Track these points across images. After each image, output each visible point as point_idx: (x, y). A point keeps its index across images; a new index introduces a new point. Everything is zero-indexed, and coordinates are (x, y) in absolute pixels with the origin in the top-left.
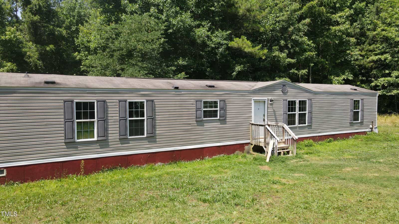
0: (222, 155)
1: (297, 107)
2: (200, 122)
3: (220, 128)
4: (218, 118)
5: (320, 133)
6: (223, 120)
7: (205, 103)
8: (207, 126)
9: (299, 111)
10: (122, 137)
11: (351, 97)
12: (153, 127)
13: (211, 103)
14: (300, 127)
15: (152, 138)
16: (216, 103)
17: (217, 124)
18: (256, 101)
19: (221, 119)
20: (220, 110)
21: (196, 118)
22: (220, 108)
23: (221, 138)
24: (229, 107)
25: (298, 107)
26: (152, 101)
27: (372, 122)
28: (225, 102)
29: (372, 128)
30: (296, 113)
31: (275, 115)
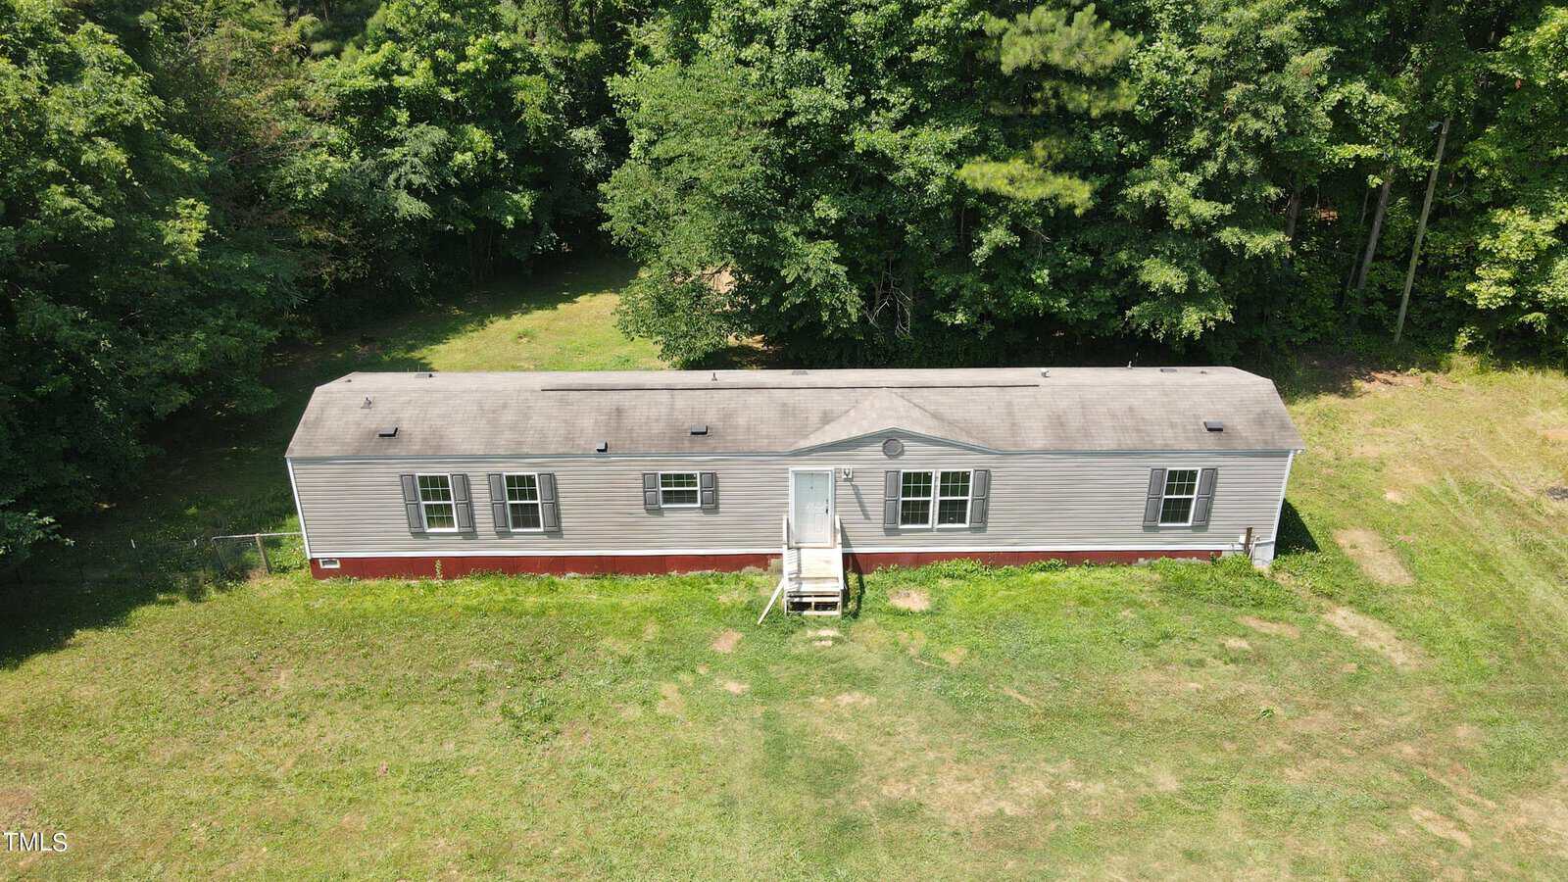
0: (710, 571)
1: (935, 486)
2: (653, 510)
3: (703, 522)
4: (699, 505)
5: (1015, 544)
6: (712, 506)
7: (666, 476)
8: (672, 518)
9: (941, 495)
10: (498, 530)
11: (1160, 463)
12: (556, 515)
13: (679, 476)
14: (939, 530)
15: (555, 531)
16: (691, 476)
17: (699, 516)
18: (796, 474)
19: (705, 505)
20: (702, 492)
21: (645, 504)
22: (701, 488)
23: (705, 542)
24: (724, 485)
25: (939, 488)
26: (551, 476)
27: (1249, 531)
28: (714, 477)
29: (1246, 545)
30: (931, 498)
31: (860, 502)
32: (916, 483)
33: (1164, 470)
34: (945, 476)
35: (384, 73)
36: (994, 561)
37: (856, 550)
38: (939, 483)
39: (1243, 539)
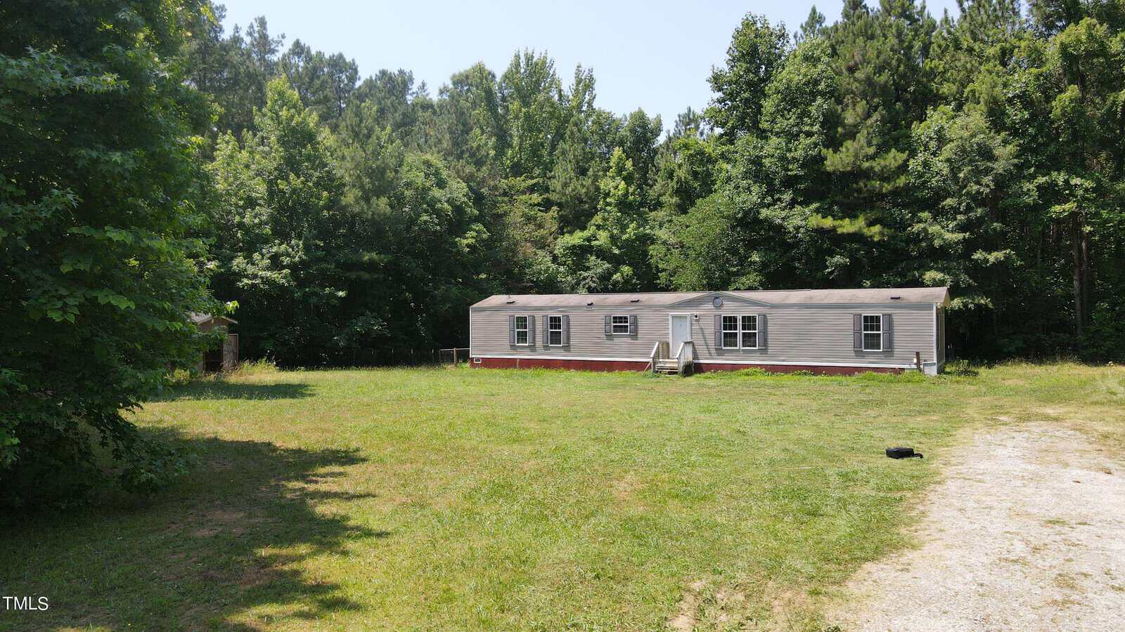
0: (632, 371)
1: (739, 324)
2: (610, 337)
3: (630, 344)
4: (628, 333)
5: (784, 361)
6: (635, 335)
7: (615, 318)
8: (616, 340)
9: (743, 330)
10: (544, 344)
11: (858, 311)
12: (568, 338)
13: (621, 318)
14: (744, 350)
15: (567, 348)
16: (626, 318)
17: (629, 340)
18: (673, 317)
19: (631, 334)
20: (631, 326)
21: (606, 332)
22: (630, 324)
23: (631, 354)
24: (641, 323)
25: (741, 325)
26: (568, 316)
27: (918, 354)
28: (635, 317)
29: (918, 364)
30: (738, 331)
31: (703, 333)
32: (730, 322)
33: (861, 315)
34: (744, 318)
35: (589, 240)
36: (773, 369)
37: (701, 361)
38: (741, 322)
39: (915, 361)
